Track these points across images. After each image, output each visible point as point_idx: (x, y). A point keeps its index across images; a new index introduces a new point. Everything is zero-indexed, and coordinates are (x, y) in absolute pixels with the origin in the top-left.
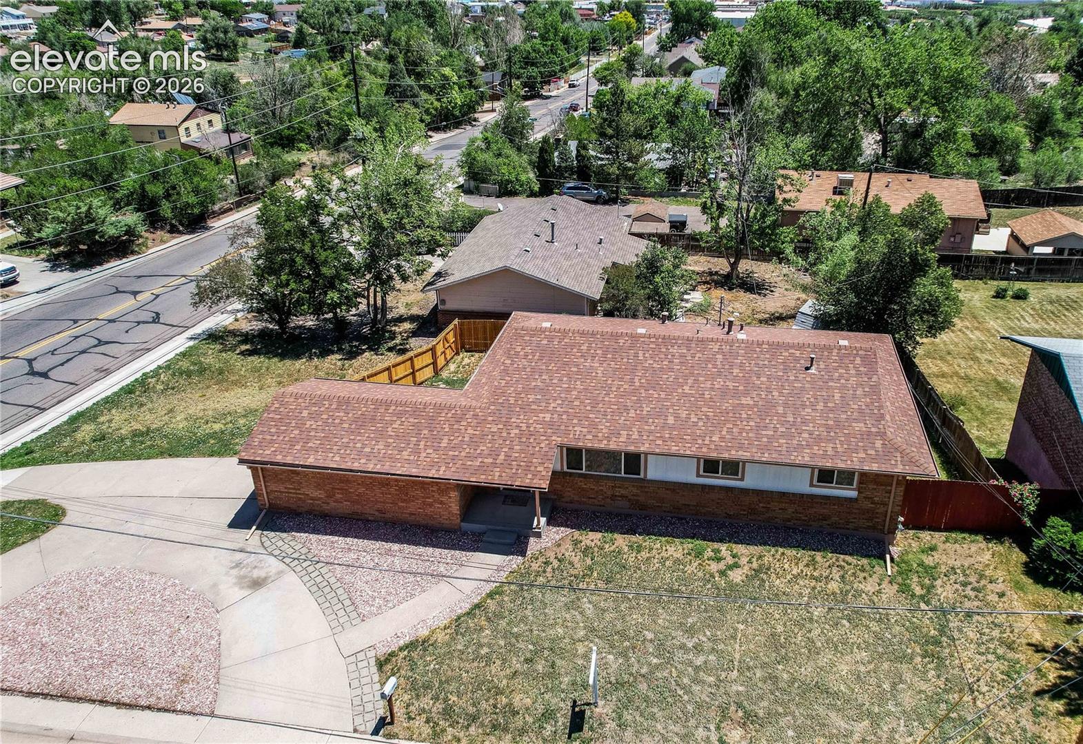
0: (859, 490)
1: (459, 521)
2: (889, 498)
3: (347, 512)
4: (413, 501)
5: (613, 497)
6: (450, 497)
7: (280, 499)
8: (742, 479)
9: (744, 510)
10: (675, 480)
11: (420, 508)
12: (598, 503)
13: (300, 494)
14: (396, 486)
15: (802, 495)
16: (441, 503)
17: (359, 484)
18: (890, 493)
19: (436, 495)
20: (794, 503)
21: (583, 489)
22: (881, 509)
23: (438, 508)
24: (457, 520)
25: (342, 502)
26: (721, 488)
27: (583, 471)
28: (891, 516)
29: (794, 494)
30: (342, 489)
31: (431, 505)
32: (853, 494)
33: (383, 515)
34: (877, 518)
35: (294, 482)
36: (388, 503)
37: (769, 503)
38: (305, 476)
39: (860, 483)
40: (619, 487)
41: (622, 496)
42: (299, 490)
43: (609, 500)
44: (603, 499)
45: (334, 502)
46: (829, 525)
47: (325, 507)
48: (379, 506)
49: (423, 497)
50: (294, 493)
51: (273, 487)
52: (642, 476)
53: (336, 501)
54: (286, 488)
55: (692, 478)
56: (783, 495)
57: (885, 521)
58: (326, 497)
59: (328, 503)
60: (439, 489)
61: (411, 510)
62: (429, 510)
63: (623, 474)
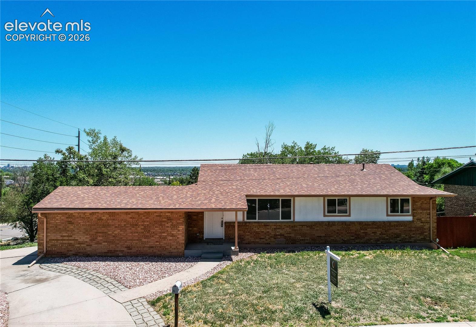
0: (413, 215)
1: (183, 249)
2: (430, 218)
3: (104, 251)
4: (153, 236)
5: (275, 236)
6: (179, 231)
7: (55, 245)
8: (349, 216)
9: (353, 236)
10: (311, 221)
11: (157, 242)
12: (267, 242)
13: (71, 240)
14: (142, 225)
15: (384, 222)
16: (173, 235)
17: (116, 227)
18: (430, 214)
19: (169, 229)
20: (380, 228)
21: (257, 233)
22: (427, 226)
23: (170, 240)
24: (182, 248)
25: (101, 244)
26: (339, 222)
27: (257, 220)
28: (433, 230)
29: (379, 222)
30: (103, 233)
31: (165, 238)
32: (410, 218)
33: (129, 251)
34: (425, 232)
35: (68, 231)
36: (135, 240)
37: (366, 230)
38: (77, 225)
39: (413, 210)
40: (279, 229)
41: (281, 235)
42: (71, 236)
43: (273, 239)
44: (269, 238)
45: (96, 244)
46: (400, 240)
47: (88, 249)
48: (128, 243)
49: (161, 233)
50: (67, 240)
51: (52, 236)
52: (292, 220)
53: (98, 243)
54: (62, 236)
55: (321, 218)
56: (374, 223)
57: (430, 234)
58: (90, 240)
59: (91, 245)
60: (172, 225)
61: (151, 244)
62: (163, 243)
63: (281, 220)
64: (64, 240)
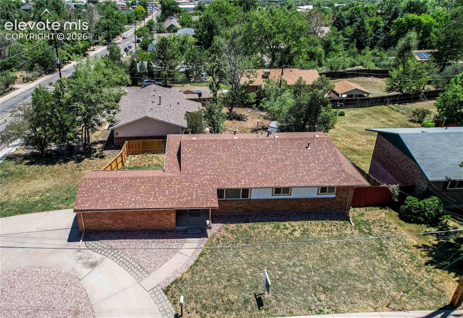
0: (337, 194)
1: (175, 226)
2: (348, 196)
3: (123, 228)
4: (154, 220)
5: (237, 208)
6: (172, 216)
7: (91, 226)
8: (290, 195)
9: (291, 208)
10: (263, 198)
11: (157, 223)
12: (230, 212)
13: (100, 223)
14: (147, 214)
15: (314, 199)
16: (167, 219)
17: (129, 215)
18: (349, 194)
19: (165, 216)
20: (311, 202)
21: (224, 207)
22: (345, 201)
23: (166, 221)
24: (174, 226)
25: (121, 224)
26: (282, 199)
27: (224, 199)
28: (349, 203)
29: (311, 199)
30: (120, 218)
31: (162, 221)
32: (334, 196)
33: (140, 228)
34: (343, 204)
35: (97, 218)
36: (143, 222)
37: (301, 204)
38: (103, 215)
39: (337, 191)
40: (239, 204)
41: (240, 207)
42: (100, 221)
43: (235, 210)
44: (232, 210)
45: (117, 224)
46: (324, 209)
47: (112, 227)
48: (138, 224)
49: (159, 218)
50: (98, 223)
51: (87, 221)
52: (249, 198)
53: (118, 224)
54: (94, 221)
55: (270, 197)
56: (307, 199)
57: (346, 206)
58: (113, 223)
59: (114, 225)
60: (166, 213)
61: (154, 224)
62: (161, 223)
63: (241, 198)
64: (96, 223)
